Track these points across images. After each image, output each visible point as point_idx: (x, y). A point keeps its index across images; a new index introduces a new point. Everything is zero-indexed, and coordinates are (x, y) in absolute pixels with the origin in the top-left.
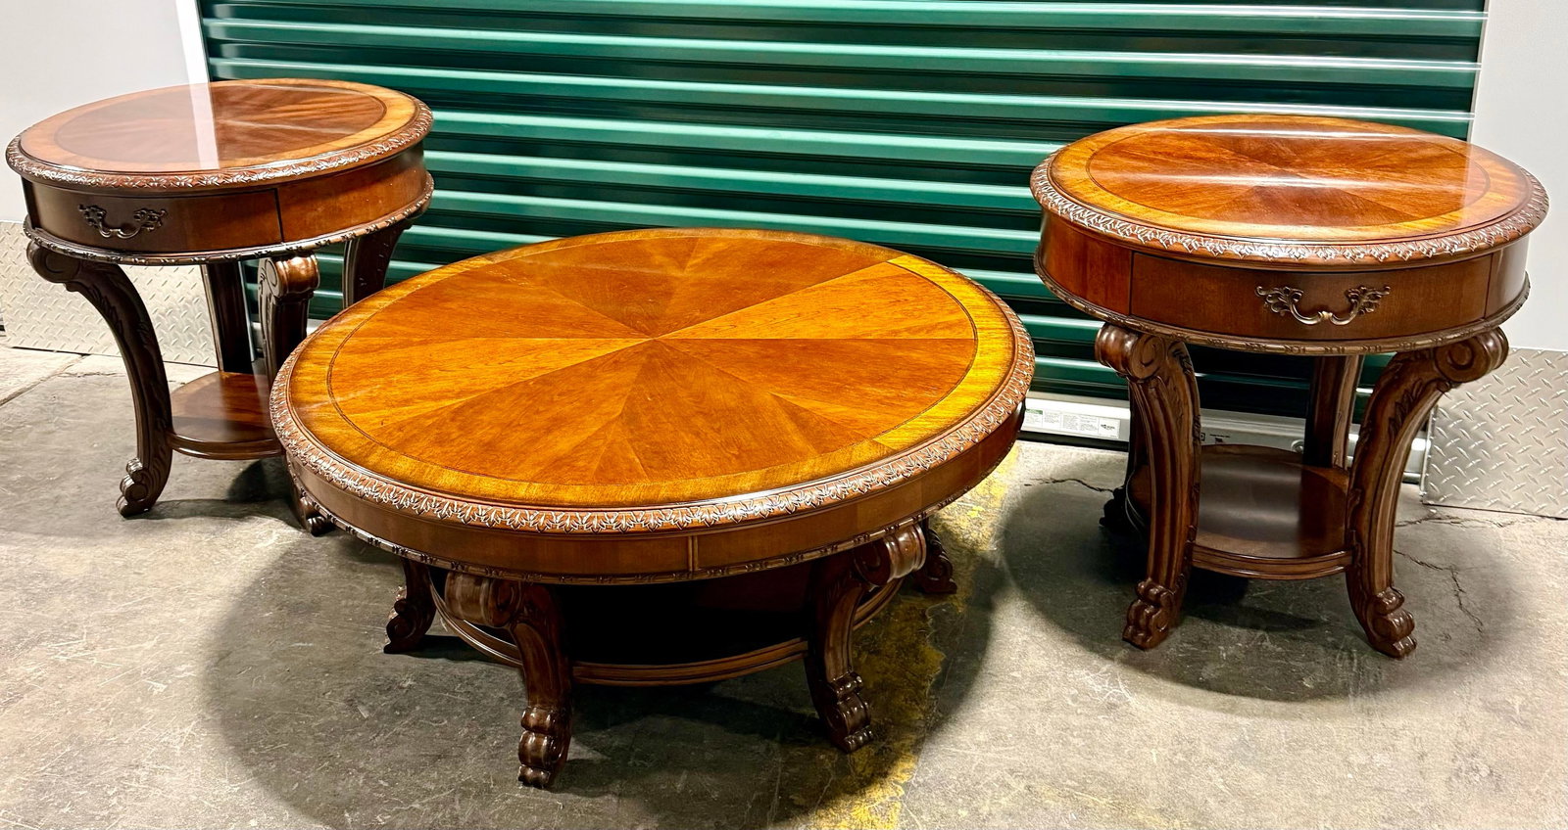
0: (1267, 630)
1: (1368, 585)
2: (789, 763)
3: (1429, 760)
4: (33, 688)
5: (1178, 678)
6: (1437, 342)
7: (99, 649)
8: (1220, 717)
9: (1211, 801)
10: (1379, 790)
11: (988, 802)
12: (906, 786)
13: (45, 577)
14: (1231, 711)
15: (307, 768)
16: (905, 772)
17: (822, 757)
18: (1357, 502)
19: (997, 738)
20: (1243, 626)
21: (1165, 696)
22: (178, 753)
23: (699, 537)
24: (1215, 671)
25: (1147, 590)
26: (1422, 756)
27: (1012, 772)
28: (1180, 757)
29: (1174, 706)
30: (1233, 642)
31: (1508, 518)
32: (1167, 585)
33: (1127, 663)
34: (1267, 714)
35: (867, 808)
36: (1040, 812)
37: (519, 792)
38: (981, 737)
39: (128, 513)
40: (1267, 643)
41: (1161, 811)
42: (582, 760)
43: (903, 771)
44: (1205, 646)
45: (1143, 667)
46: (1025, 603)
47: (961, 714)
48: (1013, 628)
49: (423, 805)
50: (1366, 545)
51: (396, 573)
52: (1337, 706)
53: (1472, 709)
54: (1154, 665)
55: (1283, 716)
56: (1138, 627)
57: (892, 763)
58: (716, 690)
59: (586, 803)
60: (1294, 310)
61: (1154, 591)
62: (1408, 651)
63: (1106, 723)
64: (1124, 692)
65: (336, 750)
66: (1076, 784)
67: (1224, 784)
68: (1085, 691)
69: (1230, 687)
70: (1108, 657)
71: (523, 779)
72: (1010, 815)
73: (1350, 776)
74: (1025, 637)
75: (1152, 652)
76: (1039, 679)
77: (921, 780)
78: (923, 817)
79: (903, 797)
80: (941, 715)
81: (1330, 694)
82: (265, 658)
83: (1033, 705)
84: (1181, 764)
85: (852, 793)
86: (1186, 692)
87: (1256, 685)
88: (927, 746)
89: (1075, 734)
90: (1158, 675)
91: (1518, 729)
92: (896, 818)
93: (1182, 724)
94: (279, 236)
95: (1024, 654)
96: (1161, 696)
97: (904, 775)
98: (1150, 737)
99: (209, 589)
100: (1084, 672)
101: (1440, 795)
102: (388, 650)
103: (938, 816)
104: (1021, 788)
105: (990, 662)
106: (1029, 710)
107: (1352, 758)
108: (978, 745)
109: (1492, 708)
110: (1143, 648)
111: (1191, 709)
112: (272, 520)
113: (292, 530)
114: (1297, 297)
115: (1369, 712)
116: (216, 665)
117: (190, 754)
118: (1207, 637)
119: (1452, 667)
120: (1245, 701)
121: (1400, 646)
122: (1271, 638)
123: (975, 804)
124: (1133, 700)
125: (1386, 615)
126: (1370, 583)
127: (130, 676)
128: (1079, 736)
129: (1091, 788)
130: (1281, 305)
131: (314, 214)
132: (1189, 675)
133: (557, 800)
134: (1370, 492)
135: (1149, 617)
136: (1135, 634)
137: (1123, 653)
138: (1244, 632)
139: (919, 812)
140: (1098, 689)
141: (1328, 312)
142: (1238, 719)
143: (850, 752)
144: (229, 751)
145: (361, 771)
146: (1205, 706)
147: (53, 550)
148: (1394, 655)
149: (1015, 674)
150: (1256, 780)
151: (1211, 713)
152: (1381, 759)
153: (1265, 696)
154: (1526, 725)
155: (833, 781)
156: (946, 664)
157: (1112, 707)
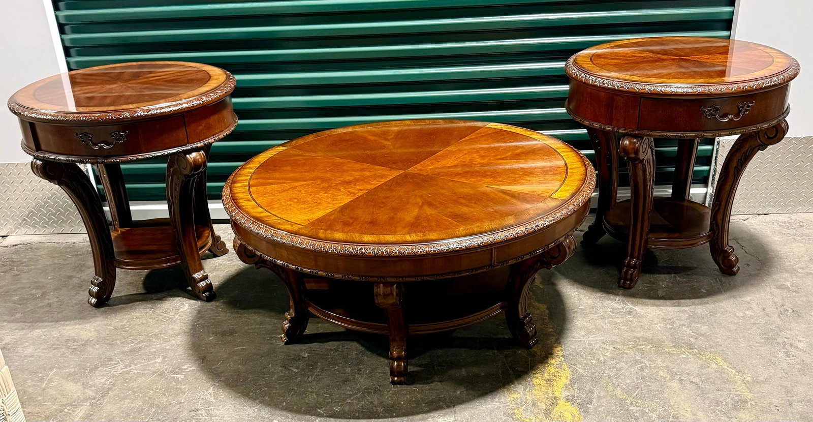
0: (675, 273)
1: (720, 246)
2: (506, 356)
3: (767, 310)
4: (111, 388)
5: (650, 298)
6: (759, 128)
7: (133, 366)
8: (676, 309)
9: (691, 339)
10: (754, 324)
11: (601, 356)
12: (563, 356)
13: (75, 340)
14: (678, 306)
15: (284, 396)
16: (559, 351)
17: (519, 352)
18: (717, 208)
19: (589, 332)
20: (664, 274)
21: (649, 305)
22: (214, 401)
23: (497, 247)
24: (663, 292)
25: (629, 262)
26: (764, 309)
27: (604, 343)
28: (669, 326)
29: (655, 308)
30: (664, 281)
31: (746, 217)
32: (638, 259)
33: (624, 295)
34: (693, 304)
35: (552, 367)
36: (625, 355)
37: (393, 388)
38: (583, 333)
39: (98, 305)
40: (678, 278)
41: (674, 346)
42: (413, 371)
43: (558, 351)
44: (654, 283)
45: (633, 296)
46: (568, 280)
47: (568, 326)
48: (569, 290)
49: (352, 400)
50: (720, 228)
51: (263, 312)
52: (721, 297)
53: (773, 289)
54: (638, 294)
55: (701, 304)
56: (626, 280)
57: (551, 349)
58: (454, 335)
59: (428, 387)
60: (717, 116)
61: (633, 262)
62: (737, 271)
63: (631, 319)
64: (631, 306)
65: (292, 386)
66: (633, 343)
67: (693, 332)
68: (614, 309)
69: (673, 297)
70: (616, 294)
71: (393, 383)
72: (613, 359)
73: (741, 321)
74: (576, 293)
75: (633, 289)
76: (593, 308)
77: (568, 353)
78: (578, 366)
79: (564, 360)
80: (560, 328)
81: (715, 293)
82: (225, 356)
83: (597, 318)
84: (671, 328)
85: (542, 363)
86: (657, 302)
87: (683, 294)
88: (562, 340)
89: (621, 325)
90: (641, 298)
91: (794, 294)
92: (567, 369)
93: (663, 314)
94: (186, 142)
95: (580, 299)
96: (647, 305)
97: (559, 353)
98: (652, 321)
99: (171, 332)
100: (610, 302)
101: (778, 322)
102: (286, 343)
103: (584, 365)
104: (611, 348)
105: (567, 305)
106: (596, 320)
107: (737, 314)
108: (583, 336)
109: (780, 288)
110: (629, 288)
111: (663, 308)
112: (179, 298)
113: (192, 302)
114: (719, 109)
115: (734, 297)
116: (203, 363)
117: (221, 401)
118: (652, 280)
119: (757, 275)
120: (682, 301)
121: (735, 269)
122: (679, 276)
123: (596, 357)
124: (636, 308)
125: (729, 257)
126: (721, 243)
127: (160, 375)
128: (623, 326)
129: (640, 343)
130: (712, 115)
131: (201, 128)
132: (652, 295)
133: (413, 388)
134: (723, 203)
135: (632, 274)
136: (624, 283)
137: (621, 292)
138: (666, 276)
139: (575, 365)
140: (620, 307)
141: (732, 115)
142: (684, 308)
143: (531, 348)
144: (240, 396)
145: (312, 392)
146: (667, 305)
147: (67, 328)
148: (733, 274)
149: (581, 307)
150: (704, 329)
151: (671, 308)
152: (749, 313)
153: (689, 298)
154: (797, 292)
155: (530, 360)
156: (548, 308)
157: (630, 313)
